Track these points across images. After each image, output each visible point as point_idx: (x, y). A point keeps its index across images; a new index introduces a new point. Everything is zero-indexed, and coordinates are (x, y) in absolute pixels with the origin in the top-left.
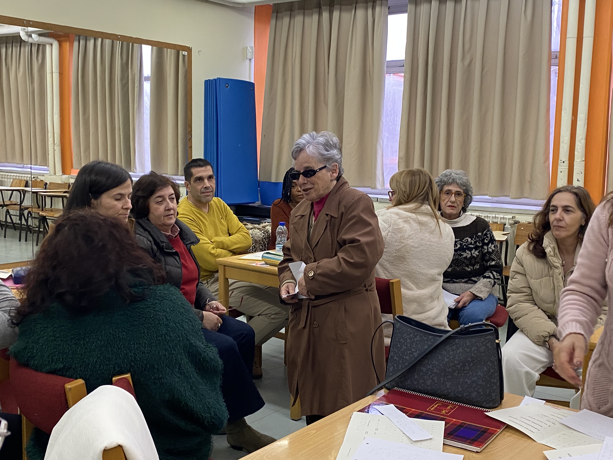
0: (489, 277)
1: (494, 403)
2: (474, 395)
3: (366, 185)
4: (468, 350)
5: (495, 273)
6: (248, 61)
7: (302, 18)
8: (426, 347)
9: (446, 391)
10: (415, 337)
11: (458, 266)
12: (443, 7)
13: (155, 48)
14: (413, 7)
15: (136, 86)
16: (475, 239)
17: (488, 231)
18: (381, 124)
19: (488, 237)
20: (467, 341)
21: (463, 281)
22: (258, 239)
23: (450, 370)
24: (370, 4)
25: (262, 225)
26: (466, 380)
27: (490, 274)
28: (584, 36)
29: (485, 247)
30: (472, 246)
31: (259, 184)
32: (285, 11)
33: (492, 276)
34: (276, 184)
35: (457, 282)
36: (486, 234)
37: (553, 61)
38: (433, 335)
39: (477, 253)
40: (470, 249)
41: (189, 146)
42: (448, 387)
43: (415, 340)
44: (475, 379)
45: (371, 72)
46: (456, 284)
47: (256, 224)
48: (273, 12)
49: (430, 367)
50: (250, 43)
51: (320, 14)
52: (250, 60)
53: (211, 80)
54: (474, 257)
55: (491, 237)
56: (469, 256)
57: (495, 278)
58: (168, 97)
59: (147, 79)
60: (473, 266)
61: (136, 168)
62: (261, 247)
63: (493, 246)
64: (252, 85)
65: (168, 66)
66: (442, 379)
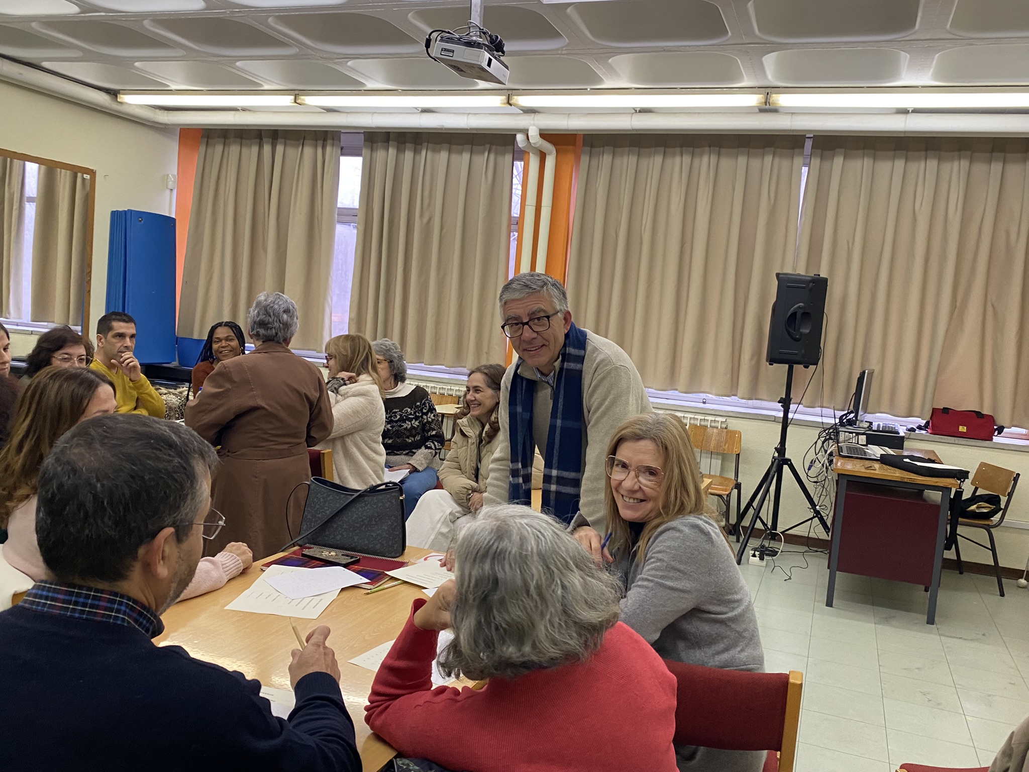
0: (430, 448)
1: (396, 554)
2: (378, 546)
3: (311, 348)
4: (375, 506)
5: (436, 443)
6: (168, 192)
7: (238, 148)
8: (338, 505)
9: (354, 545)
10: (329, 496)
11: (398, 438)
12: (401, 156)
13: (43, 167)
14: (369, 152)
15: (15, 208)
16: (414, 409)
17: (427, 400)
18: (330, 279)
19: (426, 406)
20: (375, 498)
21: (404, 452)
22: (174, 406)
23: (358, 525)
24: (320, 143)
25: (178, 390)
26: (372, 534)
27: (432, 444)
28: (542, 205)
29: (425, 417)
30: (412, 417)
31: (177, 340)
32: (218, 137)
33: (433, 447)
34: (199, 341)
35: (398, 455)
36: (424, 404)
37: (513, 227)
38: (344, 494)
39: (417, 423)
40: (410, 420)
41: (87, 290)
42: (356, 541)
43: (329, 499)
44: (380, 532)
45: (320, 219)
46: (397, 457)
47: (171, 389)
48: (202, 137)
49: (340, 523)
50: (173, 170)
51: (261, 147)
52: (171, 190)
53: (120, 211)
54: (414, 427)
55: (430, 407)
56: (409, 427)
57: (436, 449)
58: (59, 225)
59: (31, 200)
60: (414, 437)
61: (9, 313)
62: (177, 416)
63: (432, 415)
64: (173, 221)
65: (61, 187)
66: (351, 534)
